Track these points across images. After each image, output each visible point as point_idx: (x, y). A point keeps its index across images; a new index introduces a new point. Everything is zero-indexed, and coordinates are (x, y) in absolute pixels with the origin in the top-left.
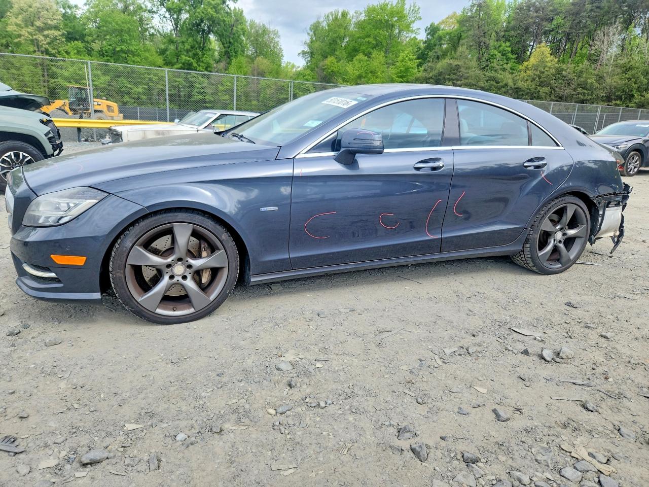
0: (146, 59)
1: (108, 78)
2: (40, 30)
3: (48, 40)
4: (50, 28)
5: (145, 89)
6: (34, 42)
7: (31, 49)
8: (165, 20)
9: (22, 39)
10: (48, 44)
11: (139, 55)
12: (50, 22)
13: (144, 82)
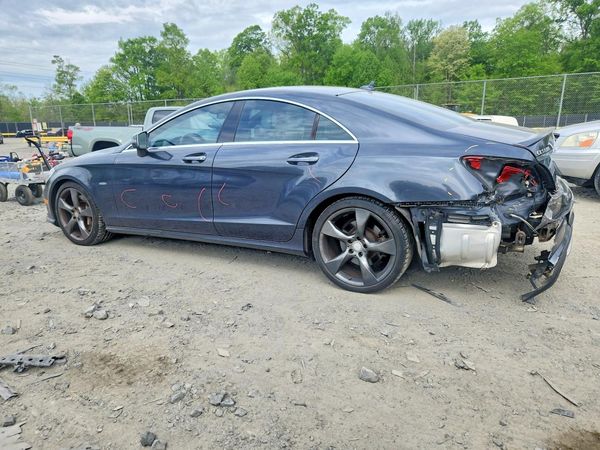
0: (542, 68)
1: (501, 92)
2: (451, 60)
3: (456, 68)
4: (460, 57)
5: (536, 98)
6: (445, 72)
7: (442, 77)
8: (575, 25)
9: (436, 71)
10: (456, 71)
11: (534, 66)
12: (459, 52)
13: (536, 91)
